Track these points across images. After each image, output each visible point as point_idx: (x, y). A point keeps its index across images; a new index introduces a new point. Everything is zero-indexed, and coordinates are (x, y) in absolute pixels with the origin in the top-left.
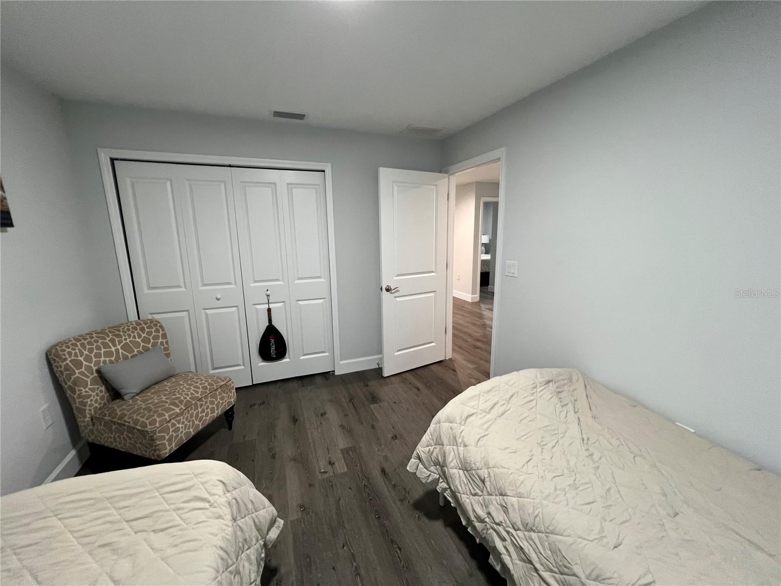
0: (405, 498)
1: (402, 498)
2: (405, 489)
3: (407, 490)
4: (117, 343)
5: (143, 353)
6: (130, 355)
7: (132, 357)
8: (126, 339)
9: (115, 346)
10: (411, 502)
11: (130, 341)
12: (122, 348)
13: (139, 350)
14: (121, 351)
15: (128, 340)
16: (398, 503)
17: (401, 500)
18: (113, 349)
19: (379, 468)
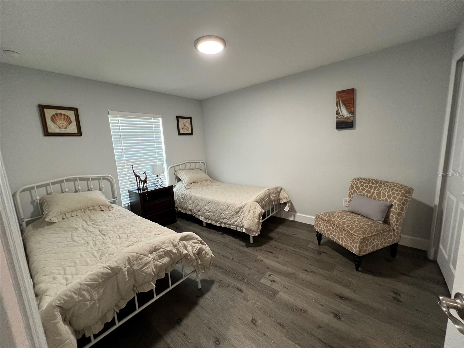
0: (220, 282)
1: (221, 282)
2: (222, 286)
3: (221, 287)
4: (377, 189)
5: (383, 201)
6: (377, 199)
7: (378, 200)
8: (382, 190)
9: (374, 190)
10: (216, 282)
11: (383, 192)
12: (377, 193)
13: (383, 199)
14: (375, 194)
15: (382, 191)
16: (222, 279)
17: (221, 281)
18: (372, 191)
19: (245, 291)
